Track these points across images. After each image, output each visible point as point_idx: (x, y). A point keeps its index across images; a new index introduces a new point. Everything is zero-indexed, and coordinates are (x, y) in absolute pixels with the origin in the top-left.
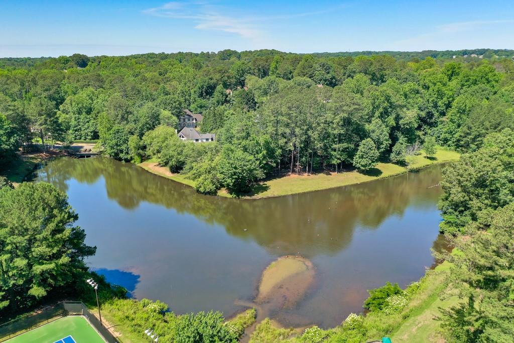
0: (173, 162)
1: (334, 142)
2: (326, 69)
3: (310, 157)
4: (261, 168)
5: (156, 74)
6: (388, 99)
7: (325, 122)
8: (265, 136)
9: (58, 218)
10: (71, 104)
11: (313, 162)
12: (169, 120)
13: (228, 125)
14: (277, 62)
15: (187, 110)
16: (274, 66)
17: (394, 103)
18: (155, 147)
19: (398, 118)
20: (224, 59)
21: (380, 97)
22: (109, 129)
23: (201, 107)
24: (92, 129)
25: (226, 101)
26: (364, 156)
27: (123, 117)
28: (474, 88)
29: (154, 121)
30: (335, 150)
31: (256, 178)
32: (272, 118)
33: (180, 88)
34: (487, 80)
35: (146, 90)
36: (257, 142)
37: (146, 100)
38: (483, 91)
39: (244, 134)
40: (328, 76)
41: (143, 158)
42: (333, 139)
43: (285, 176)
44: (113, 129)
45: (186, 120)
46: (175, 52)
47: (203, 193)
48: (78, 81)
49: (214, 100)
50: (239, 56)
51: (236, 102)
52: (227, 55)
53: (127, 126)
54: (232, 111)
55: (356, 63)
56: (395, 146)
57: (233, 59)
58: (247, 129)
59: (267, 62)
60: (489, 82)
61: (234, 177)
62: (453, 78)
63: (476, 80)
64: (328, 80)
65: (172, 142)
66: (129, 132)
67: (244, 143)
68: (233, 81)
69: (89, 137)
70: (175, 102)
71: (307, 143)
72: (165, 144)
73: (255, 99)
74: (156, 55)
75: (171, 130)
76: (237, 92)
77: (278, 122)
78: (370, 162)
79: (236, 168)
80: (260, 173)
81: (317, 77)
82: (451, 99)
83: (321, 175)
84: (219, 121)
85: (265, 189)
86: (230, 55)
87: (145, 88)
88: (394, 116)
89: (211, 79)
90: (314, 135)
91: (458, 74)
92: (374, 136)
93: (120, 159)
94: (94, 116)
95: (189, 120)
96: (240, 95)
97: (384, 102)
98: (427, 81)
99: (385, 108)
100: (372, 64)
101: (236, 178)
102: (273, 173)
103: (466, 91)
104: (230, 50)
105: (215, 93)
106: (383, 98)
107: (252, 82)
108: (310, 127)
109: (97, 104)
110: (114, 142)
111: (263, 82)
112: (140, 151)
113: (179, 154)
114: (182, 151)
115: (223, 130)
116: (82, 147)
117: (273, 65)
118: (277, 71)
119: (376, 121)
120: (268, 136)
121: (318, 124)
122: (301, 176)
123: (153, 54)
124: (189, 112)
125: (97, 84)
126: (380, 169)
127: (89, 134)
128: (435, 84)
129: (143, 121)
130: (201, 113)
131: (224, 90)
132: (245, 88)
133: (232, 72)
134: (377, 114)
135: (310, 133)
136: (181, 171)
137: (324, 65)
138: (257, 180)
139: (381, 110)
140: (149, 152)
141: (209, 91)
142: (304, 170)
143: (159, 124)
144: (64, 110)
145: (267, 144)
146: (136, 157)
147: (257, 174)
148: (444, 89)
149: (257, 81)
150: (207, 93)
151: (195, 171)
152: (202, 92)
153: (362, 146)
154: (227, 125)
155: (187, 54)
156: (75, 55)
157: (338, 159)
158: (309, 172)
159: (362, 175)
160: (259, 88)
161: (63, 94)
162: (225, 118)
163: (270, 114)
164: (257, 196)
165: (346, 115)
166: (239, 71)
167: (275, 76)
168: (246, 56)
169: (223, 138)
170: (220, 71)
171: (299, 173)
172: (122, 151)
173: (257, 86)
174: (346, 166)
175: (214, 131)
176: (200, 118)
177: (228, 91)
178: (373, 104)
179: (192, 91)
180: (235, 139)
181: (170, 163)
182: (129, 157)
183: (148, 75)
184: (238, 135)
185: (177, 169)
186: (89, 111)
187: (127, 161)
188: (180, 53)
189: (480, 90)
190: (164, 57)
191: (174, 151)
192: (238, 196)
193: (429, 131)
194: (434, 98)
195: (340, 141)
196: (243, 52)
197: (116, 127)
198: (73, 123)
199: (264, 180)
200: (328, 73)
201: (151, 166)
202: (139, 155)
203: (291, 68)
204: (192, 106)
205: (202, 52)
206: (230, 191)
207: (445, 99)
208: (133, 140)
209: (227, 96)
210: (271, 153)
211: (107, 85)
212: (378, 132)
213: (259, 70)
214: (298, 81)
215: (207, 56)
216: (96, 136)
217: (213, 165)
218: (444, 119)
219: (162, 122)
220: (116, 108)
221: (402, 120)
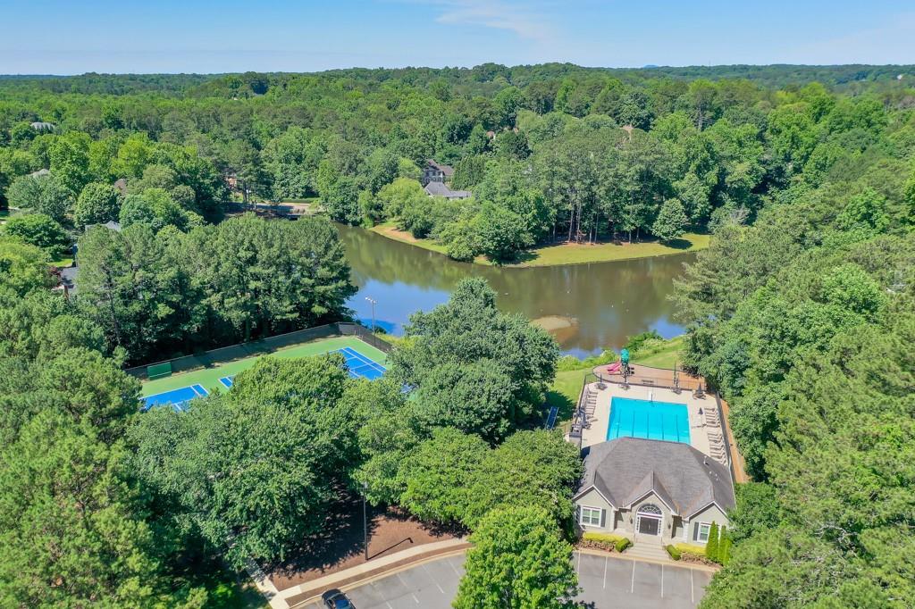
0: (418, 224)
1: (628, 202)
2: (640, 102)
3: (595, 220)
4: (530, 231)
5: (384, 107)
6: (708, 147)
7: (616, 176)
8: (536, 191)
9: (335, 249)
10: (277, 150)
11: (599, 227)
12: (410, 171)
13: (490, 179)
14: (567, 90)
15: (431, 161)
16: (562, 96)
17: (718, 153)
18: (394, 205)
19: (722, 174)
20: (483, 80)
21: (697, 144)
22: (333, 182)
23: (451, 156)
24: (304, 183)
25: (488, 149)
26: (667, 222)
27: (350, 167)
28: (847, 133)
29: (392, 172)
30: (629, 213)
31: (524, 244)
32: (547, 168)
33: (421, 127)
34: (868, 121)
35: (374, 131)
36: (526, 199)
37: (374, 145)
38: (858, 138)
39: (510, 188)
40: (643, 113)
41: (377, 220)
42: (626, 198)
43: (561, 244)
44: (338, 182)
45: (431, 174)
46: (401, 67)
47: (456, 260)
48: (275, 116)
49: (469, 146)
50: (508, 73)
51: (500, 148)
52: (488, 72)
53: (357, 179)
54: (494, 162)
55: (690, 92)
56: (714, 212)
57: (498, 79)
58: (514, 181)
59: (551, 89)
60: (870, 124)
61: (496, 239)
62: (821, 118)
63: (851, 122)
64: (641, 118)
65: (417, 199)
66: (359, 186)
67: (509, 199)
68: (498, 118)
69: (300, 195)
70: (416, 148)
71: (591, 201)
72: (408, 201)
73: (528, 145)
74: (370, 71)
75: (416, 183)
76: (502, 136)
77: (554, 174)
78: (674, 229)
79: (498, 227)
80: (528, 239)
81: (624, 115)
82: (810, 149)
83: (609, 245)
84: (475, 174)
85: (535, 257)
86: (494, 73)
87: (372, 128)
88: (716, 170)
89: (466, 116)
90: (600, 191)
91: (828, 112)
92: (685, 196)
93: (346, 222)
94: (306, 166)
95: (434, 174)
96: (507, 140)
97: (702, 151)
98: (777, 122)
99: (705, 160)
100: (715, 94)
101: (498, 241)
102: (544, 240)
103: (835, 138)
104: (492, 64)
105: (471, 137)
106: (701, 147)
107: (527, 120)
108: (595, 182)
109: (310, 150)
110: (339, 199)
111: (542, 120)
112: (373, 211)
113: (425, 213)
114: (430, 210)
115: (482, 185)
116: (291, 207)
117: (560, 94)
118: (567, 104)
119: (690, 176)
120: (541, 192)
121: (606, 178)
122: (582, 245)
123: (365, 70)
124: (434, 164)
125: (303, 121)
126: (690, 240)
127: (300, 190)
128: (789, 127)
129: (377, 171)
130: (451, 165)
131: (485, 132)
132: (515, 130)
133: (497, 105)
134: (693, 167)
135: (594, 188)
136: (428, 235)
137: (637, 96)
138: (524, 247)
139: (697, 162)
140: (386, 212)
141: (462, 133)
142: (587, 239)
143: (398, 176)
144: (267, 156)
145: (539, 201)
146: (367, 220)
147: (525, 238)
148: (801, 134)
149: (533, 120)
150: (460, 136)
151: (447, 233)
152: (452, 135)
153: (665, 208)
154: (487, 178)
155: (421, 71)
156: (248, 74)
157: (633, 224)
158: (593, 240)
159: (663, 247)
160: (536, 130)
161: (255, 136)
162: (485, 171)
163: (545, 163)
164: (522, 265)
165: (643, 167)
166: (506, 103)
167: (562, 112)
168: (521, 74)
169: (483, 195)
170: (478, 105)
171: (580, 241)
172: (349, 211)
173: (533, 126)
174: (643, 235)
175: (470, 187)
176: (451, 172)
177: (489, 134)
178: (687, 154)
179: (438, 134)
180: (498, 195)
181: (414, 226)
182: (358, 219)
183: (372, 108)
184: (503, 190)
185: (422, 233)
186: (299, 160)
187: (355, 224)
188: (409, 68)
189: (855, 137)
190: (383, 75)
191: (421, 209)
192: (500, 263)
193: (778, 196)
194: (786, 147)
195: (636, 201)
196: (515, 68)
197: (342, 179)
198: (279, 175)
199: (533, 247)
200: (643, 108)
201: (389, 229)
202: (371, 216)
203: (588, 99)
204: (438, 154)
205: (447, 67)
206: (491, 257)
207: (802, 149)
208: (364, 197)
209: (488, 142)
210: (543, 213)
211: (316, 123)
212: (689, 192)
213: (539, 101)
214: (593, 121)
215: (455, 75)
216: (309, 193)
217: (470, 225)
218: (798, 177)
219: (401, 173)
220: (342, 154)
221: (730, 177)
